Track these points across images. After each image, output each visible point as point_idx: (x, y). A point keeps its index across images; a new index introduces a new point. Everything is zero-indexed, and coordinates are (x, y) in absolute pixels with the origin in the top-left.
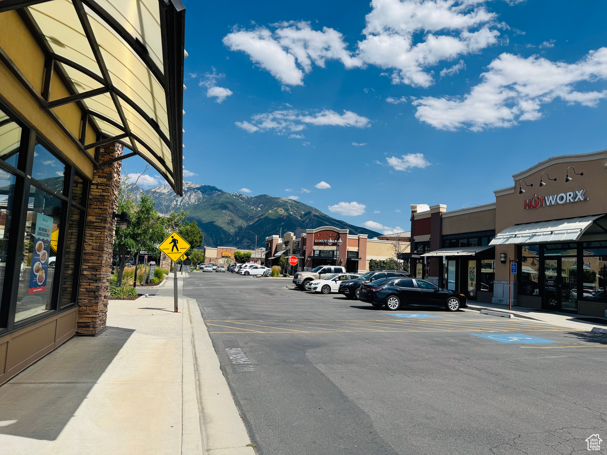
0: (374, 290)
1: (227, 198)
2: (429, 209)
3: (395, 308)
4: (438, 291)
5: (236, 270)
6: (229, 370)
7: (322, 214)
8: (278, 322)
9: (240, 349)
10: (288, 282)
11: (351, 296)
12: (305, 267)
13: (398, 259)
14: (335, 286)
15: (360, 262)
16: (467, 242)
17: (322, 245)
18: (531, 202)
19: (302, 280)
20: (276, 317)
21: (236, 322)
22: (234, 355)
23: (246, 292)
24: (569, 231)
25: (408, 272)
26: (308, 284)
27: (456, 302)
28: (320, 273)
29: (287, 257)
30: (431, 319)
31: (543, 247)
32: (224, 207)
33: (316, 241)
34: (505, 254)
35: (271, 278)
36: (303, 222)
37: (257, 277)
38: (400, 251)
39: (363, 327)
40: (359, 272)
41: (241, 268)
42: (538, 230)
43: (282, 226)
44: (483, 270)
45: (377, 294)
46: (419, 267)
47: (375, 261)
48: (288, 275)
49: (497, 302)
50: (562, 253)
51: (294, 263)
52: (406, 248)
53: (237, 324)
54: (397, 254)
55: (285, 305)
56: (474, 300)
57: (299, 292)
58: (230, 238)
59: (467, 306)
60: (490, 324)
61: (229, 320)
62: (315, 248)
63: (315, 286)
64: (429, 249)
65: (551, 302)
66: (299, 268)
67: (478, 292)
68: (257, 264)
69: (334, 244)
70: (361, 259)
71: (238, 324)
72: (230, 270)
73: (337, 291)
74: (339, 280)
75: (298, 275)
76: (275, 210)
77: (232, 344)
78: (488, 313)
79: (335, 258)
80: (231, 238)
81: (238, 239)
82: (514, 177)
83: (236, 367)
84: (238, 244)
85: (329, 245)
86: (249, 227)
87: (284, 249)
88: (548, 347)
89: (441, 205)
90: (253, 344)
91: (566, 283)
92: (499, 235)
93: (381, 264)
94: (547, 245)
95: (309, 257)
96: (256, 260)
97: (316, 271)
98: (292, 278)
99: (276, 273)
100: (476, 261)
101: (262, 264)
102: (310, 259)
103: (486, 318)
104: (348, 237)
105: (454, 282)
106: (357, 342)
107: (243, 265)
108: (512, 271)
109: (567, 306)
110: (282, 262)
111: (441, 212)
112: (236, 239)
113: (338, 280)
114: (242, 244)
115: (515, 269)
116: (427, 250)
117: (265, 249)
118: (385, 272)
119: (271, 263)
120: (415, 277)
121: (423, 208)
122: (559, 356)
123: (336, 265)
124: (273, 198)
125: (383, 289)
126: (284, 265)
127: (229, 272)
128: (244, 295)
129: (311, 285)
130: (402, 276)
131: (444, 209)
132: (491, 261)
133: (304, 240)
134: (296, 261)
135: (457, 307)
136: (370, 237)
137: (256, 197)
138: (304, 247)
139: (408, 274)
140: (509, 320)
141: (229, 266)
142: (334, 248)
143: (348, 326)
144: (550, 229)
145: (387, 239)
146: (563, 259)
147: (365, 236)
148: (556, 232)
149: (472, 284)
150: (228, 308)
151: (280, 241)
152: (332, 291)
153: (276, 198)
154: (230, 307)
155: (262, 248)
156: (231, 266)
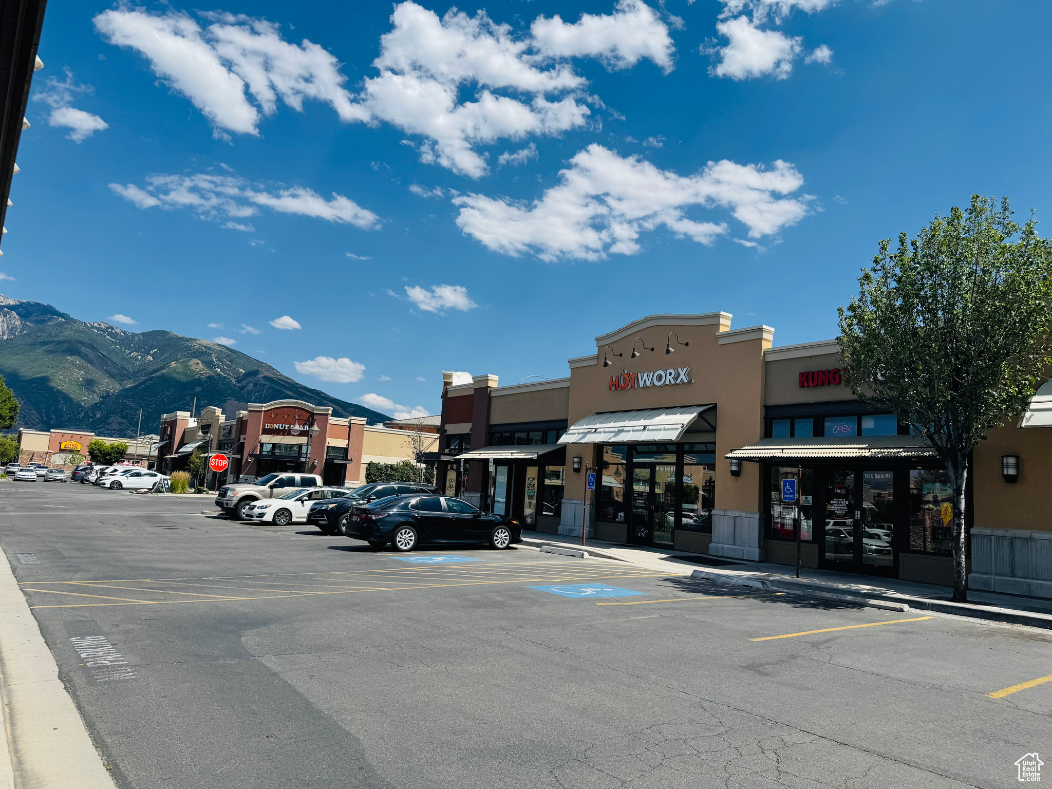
0: (374, 518)
1: (78, 331)
2: (471, 381)
3: (409, 547)
4: (480, 516)
5: (93, 477)
6: (79, 679)
7: (281, 375)
8: (183, 581)
9: (102, 637)
10: (205, 503)
11: (329, 530)
12: (241, 476)
13: (418, 462)
14: (301, 511)
15: (350, 467)
16: (525, 437)
17: (278, 434)
18: (618, 380)
19: (236, 499)
20: (179, 571)
21: (94, 583)
22: (90, 650)
23: (113, 522)
24: (667, 427)
25: (432, 484)
26: (247, 507)
27: (505, 534)
28: (272, 487)
29: (206, 455)
30: (466, 563)
31: (631, 449)
32: (72, 348)
33: (268, 426)
34: (580, 458)
35: (169, 494)
36: (243, 388)
37: (138, 493)
38: (421, 449)
39: (350, 584)
40: (346, 485)
41: (103, 473)
42: (627, 423)
43: (197, 394)
44: (547, 482)
45: (379, 524)
46: (452, 476)
47: (377, 465)
48: (205, 489)
49: (565, 534)
50: (656, 458)
51: (218, 467)
52: (431, 444)
53: (94, 588)
54: (417, 454)
55: (199, 548)
56: (533, 529)
57: (228, 522)
58: (79, 413)
59: (522, 540)
60: (555, 568)
61: (75, 579)
62: (265, 438)
63: (260, 511)
64: (468, 446)
65: (640, 531)
66: (230, 477)
67: (538, 517)
68: (139, 468)
69: (302, 434)
70: (352, 460)
71: (98, 588)
72: (79, 477)
73: (305, 520)
74: (309, 500)
75: (227, 490)
76: (184, 362)
77: (84, 628)
78: (552, 551)
79: (302, 459)
80: (83, 413)
81: (98, 415)
82: (597, 340)
83: (94, 672)
84: (99, 427)
85: (293, 435)
86: (125, 393)
87: (200, 440)
88: (634, 603)
89: (491, 376)
90: (130, 627)
91: (659, 502)
92: (572, 428)
93: (387, 471)
94: (637, 447)
95: (250, 455)
96: (137, 459)
97: (264, 483)
98: (214, 495)
99: (180, 486)
100: (537, 468)
101: (150, 467)
102: (253, 459)
103: (548, 558)
104: (330, 422)
105: (504, 500)
106: (338, 611)
107: (107, 468)
108: (589, 485)
109: (661, 538)
110: (193, 463)
111: (489, 387)
112: (95, 415)
113: (306, 500)
114: (107, 426)
115: (593, 482)
116: (465, 449)
117: (158, 438)
118: (395, 485)
119: (170, 466)
120: (444, 494)
121: (462, 379)
122: (649, 615)
123: (303, 472)
124: (181, 339)
125: (389, 515)
126: (197, 471)
127: (76, 481)
128: (109, 529)
129: (253, 509)
130: (423, 491)
131: (494, 382)
132: (560, 468)
133: (242, 424)
134: (224, 463)
135: (507, 542)
136: (371, 422)
137: (143, 334)
138: (242, 437)
139: (433, 488)
140: (583, 561)
141: (76, 470)
142: (303, 440)
143: (324, 583)
144: (643, 422)
145: (401, 427)
146: (658, 468)
147: (362, 420)
148: (651, 428)
149: (530, 503)
150: (73, 555)
151: (192, 423)
152: (294, 520)
153: (188, 340)
154: (77, 554)
155: (153, 435)
156: (81, 470)
